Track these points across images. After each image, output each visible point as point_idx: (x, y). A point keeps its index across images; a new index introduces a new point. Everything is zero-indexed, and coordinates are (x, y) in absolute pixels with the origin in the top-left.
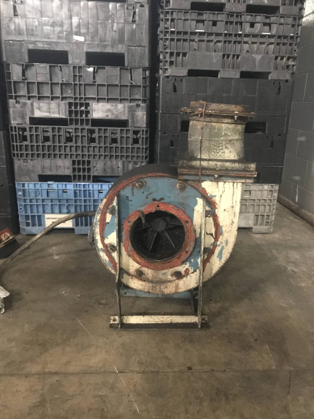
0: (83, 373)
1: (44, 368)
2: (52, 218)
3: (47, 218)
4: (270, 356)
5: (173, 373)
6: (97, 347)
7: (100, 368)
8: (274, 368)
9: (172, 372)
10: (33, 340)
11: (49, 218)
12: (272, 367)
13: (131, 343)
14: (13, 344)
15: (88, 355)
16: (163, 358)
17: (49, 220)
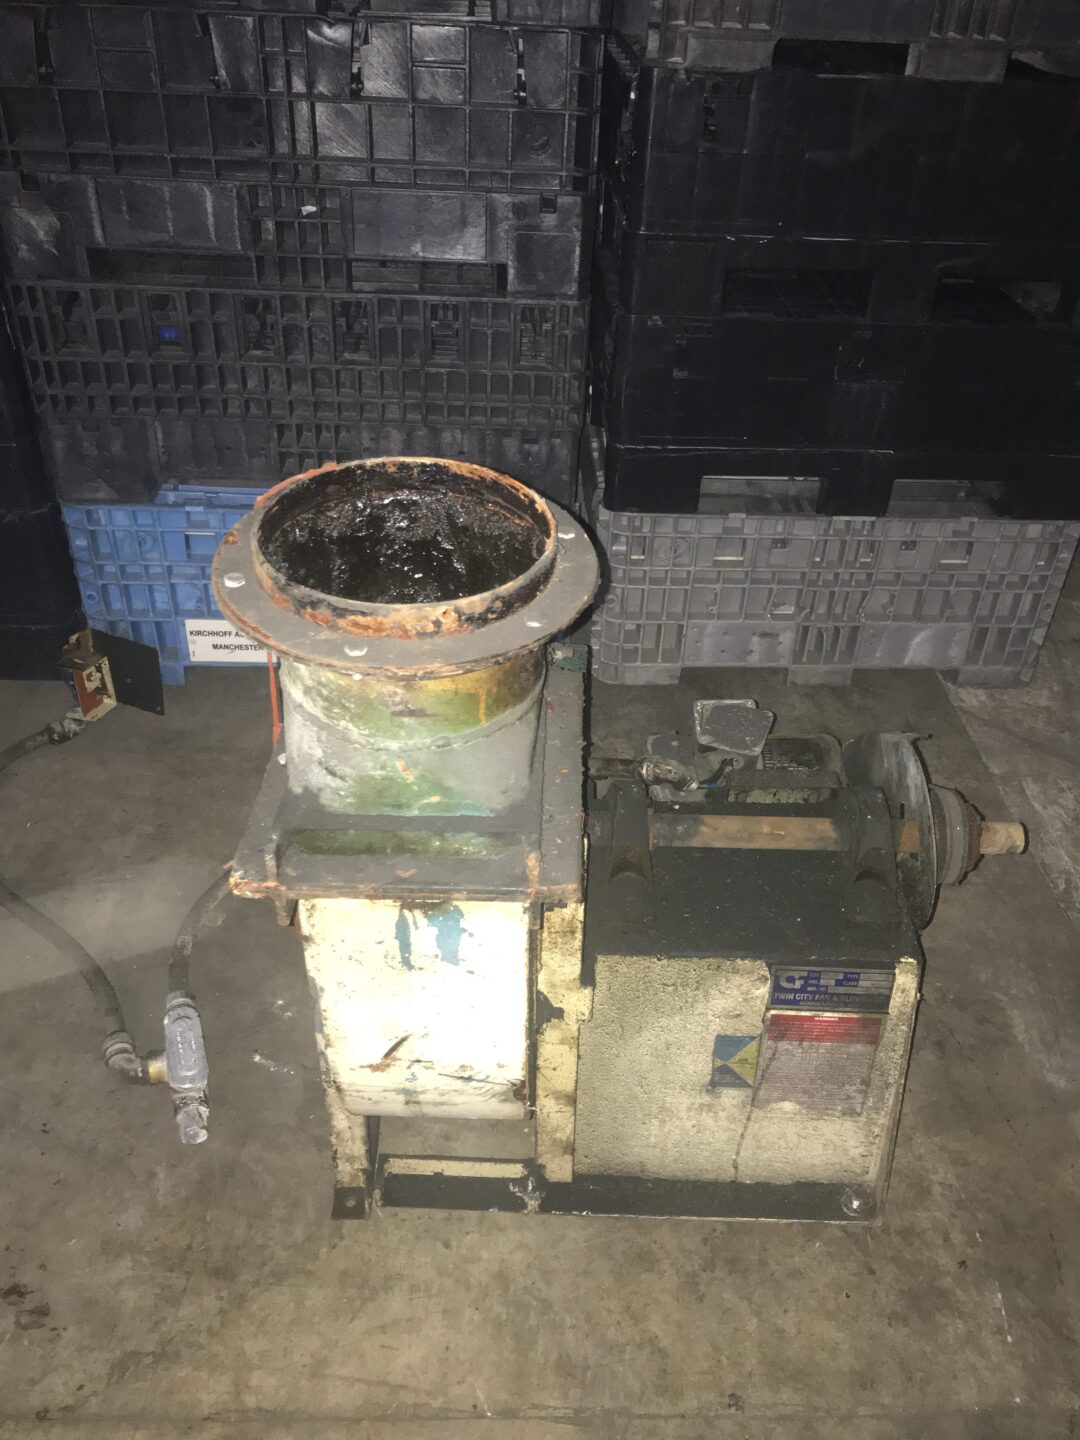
0: (376, 1419)
1: (238, 1394)
2: (213, 633)
3: (191, 633)
4: (1004, 1341)
5: (679, 1420)
6: (414, 1288)
7: (428, 1393)
8: (1018, 1400)
9: (674, 1416)
10: (189, 1247)
11: (199, 633)
12: (1014, 1397)
13: (528, 1266)
14: (124, 1268)
15: (383, 1329)
16: (640, 1346)
17: (198, 638)
